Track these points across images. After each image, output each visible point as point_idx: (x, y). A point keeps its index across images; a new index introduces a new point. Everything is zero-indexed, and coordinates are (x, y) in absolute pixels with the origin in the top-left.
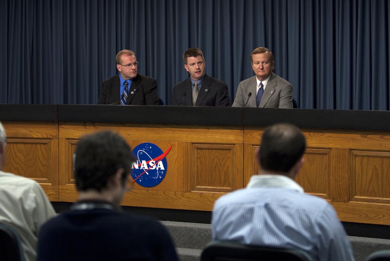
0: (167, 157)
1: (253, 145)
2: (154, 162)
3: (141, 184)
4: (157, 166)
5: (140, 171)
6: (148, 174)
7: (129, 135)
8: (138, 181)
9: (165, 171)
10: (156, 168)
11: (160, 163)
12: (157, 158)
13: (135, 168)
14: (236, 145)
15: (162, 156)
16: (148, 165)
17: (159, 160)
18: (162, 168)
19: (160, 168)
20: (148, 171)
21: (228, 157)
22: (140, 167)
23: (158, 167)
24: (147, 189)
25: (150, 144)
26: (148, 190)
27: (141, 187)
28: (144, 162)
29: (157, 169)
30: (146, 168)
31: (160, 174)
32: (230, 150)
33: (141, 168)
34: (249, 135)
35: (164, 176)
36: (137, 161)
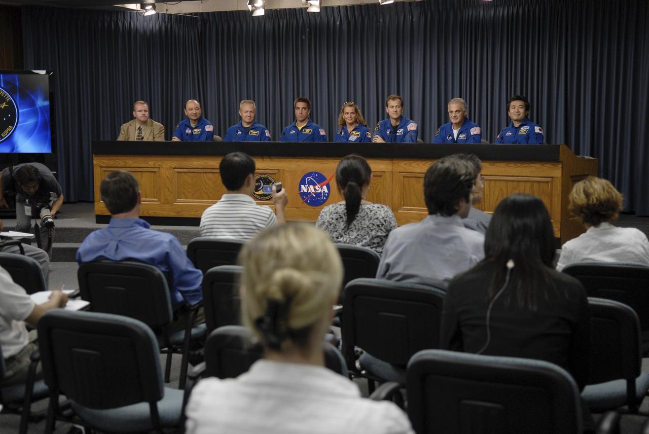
0: (330, 183)
1: (400, 172)
2: (320, 186)
3: (309, 204)
4: (322, 189)
5: (308, 194)
6: (314, 196)
7: (298, 165)
8: (306, 202)
9: (328, 194)
11: (325, 187)
12: (322, 184)
13: (304, 192)
14: (386, 173)
15: (326, 182)
16: (315, 189)
17: (324, 185)
18: (326, 191)
19: (324, 191)
20: (315, 194)
21: (380, 182)
22: (308, 190)
23: (323, 190)
24: (314, 207)
25: (316, 173)
26: (314, 209)
27: (308, 206)
28: (311, 187)
29: (322, 192)
30: (313, 191)
31: (324, 196)
32: (381, 176)
33: (309, 191)
34: (396, 165)
35: (327, 198)
36: (306, 186)
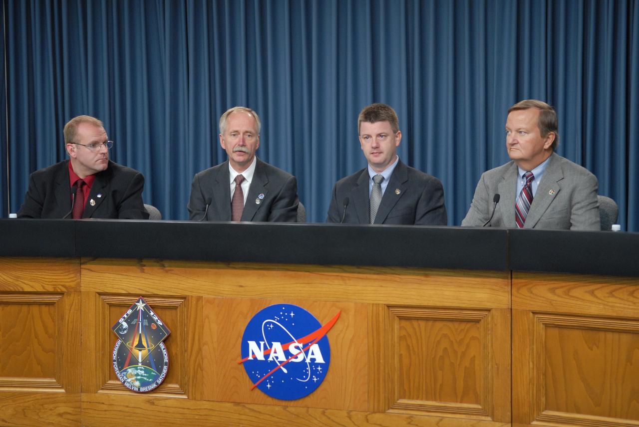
0: (329, 336)
1: (534, 313)
2: (301, 345)
3: (269, 393)
4: (307, 353)
5: (267, 365)
6: (285, 371)
7: (241, 286)
8: (262, 387)
9: (326, 366)
10: (304, 360)
11: (315, 348)
12: (307, 338)
13: (255, 358)
14: (493, 312)
15: (318, 334)
16: (287, 353)
17: (312, 342)
18: (320, 359)
19: (313, 360)
20: (287, 365)
21: (473, 338)
22: (267, 356)
23: (310, 356)
24: (284, 403)
25: (290, 308)
26: (285, 407)
27: (269, 400)
28: (277, 346)
29: (308, 361)
30: (282, 358)
31: (314, 372)
32: (477, 321)
33: (270, 359)
34: (524, 291)
35: (322, 377)
36: (262, 343)
